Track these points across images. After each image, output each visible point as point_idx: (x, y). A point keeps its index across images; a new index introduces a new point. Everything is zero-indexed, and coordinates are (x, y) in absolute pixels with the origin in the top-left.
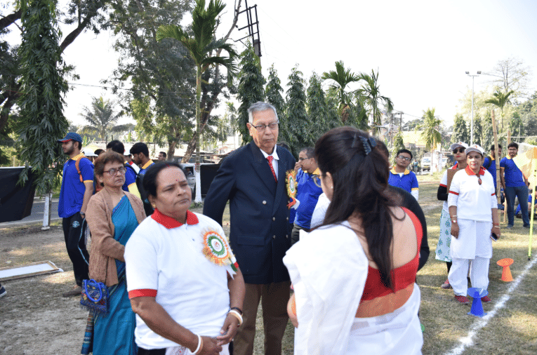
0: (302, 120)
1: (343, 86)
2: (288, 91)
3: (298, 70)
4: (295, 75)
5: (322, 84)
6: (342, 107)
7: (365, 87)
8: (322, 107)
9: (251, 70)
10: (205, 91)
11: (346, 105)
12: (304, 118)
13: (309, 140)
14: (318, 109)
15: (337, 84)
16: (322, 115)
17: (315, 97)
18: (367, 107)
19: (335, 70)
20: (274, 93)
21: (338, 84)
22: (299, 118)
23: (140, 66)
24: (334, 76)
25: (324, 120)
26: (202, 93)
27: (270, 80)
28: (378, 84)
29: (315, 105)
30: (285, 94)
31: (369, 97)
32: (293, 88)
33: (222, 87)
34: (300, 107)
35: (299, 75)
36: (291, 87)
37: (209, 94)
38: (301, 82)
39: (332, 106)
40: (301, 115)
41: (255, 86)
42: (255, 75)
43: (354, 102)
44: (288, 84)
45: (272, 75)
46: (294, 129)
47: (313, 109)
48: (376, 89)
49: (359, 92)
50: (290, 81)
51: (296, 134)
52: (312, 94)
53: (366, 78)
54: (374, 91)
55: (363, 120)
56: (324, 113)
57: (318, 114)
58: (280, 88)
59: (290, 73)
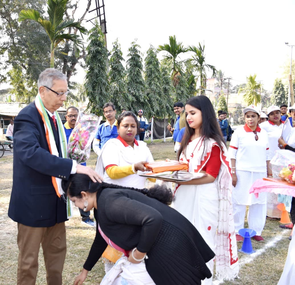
0: (139, 85)
1: (175, 56)
2: (128, 61)
3: (136, 43)
4: (134, 48)
5: (157, 54)
6: (174, 74)
7: (194, 57)
8: (157, 74)
9: (96, 44)
10: (65, 62)
11: (177, 73)
12: (141, 83)
13: (144, 100)
14: (153, 76)
15: (169, 55)
16: (156, 80)
17: (151, 66)
18: (196, 73)
19: (168, 43)
20: (116, 63)
21: (171, 55)
22: (137, 83)
23: (14, 43)
24: (167, 48)
25: (158, 84)
26: (63, 64)
27: (114, 52)
28: (205, 54)
29: (151, 72)
30: (125, 64)
31: (196, 65)
32: (132, 58)
33: (79, 58)
34: (138, 74)
35: (137, 48)
36: (130, 57)
37: (69, 64)
38: (138, 53)
39: (166, 73)
40: (138, 80)
41: (99, 57)
42: (100, 49)
43: (184, 69)
44: (128, 55)
45: (115, 48)
46: (132, 92)
47: (149, 76)
48: (203, 58)
49: (188, 62)
50: (129, 52)
51: (134, 96)
52: (149, 63)
53: (195, 50)
54: (201, 60)
55: (192, 84)
56: (158, 79)
57: (153, 80)
58: (122, 59)
59: (131, 46)
